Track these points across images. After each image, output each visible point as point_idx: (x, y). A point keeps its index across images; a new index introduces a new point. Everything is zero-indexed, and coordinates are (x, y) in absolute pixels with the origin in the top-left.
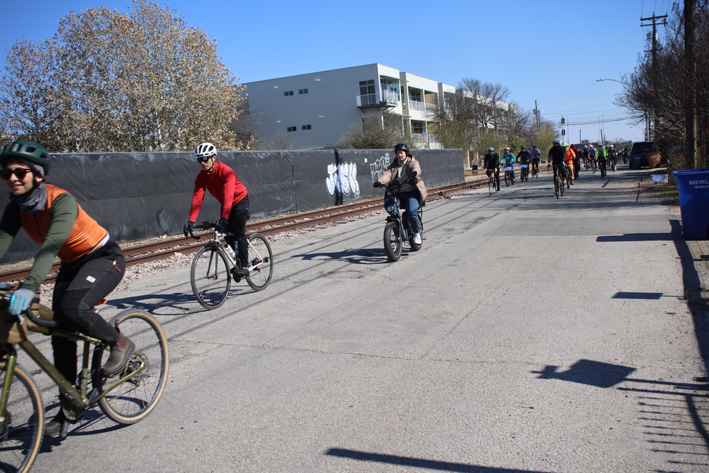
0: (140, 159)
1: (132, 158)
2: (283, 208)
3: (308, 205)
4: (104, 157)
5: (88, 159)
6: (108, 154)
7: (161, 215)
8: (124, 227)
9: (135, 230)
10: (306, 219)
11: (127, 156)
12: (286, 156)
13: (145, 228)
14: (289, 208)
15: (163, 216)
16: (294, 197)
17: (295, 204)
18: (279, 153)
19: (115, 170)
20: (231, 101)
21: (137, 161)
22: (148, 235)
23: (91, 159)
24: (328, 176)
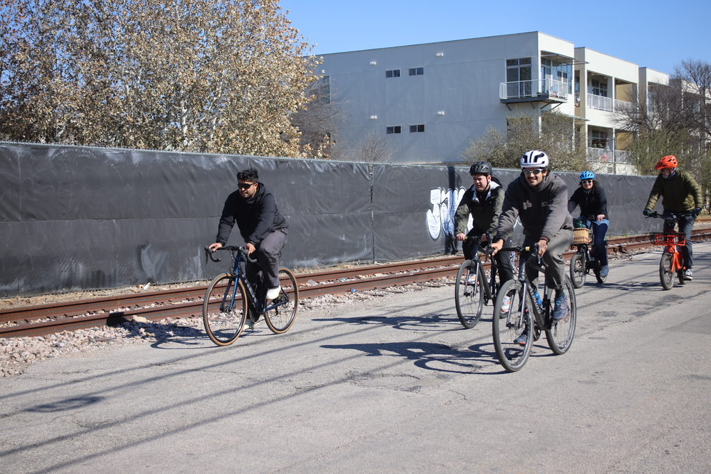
0: (117, 160)
1: (104, 156)
2: (350, 254)
3: (393, 252)
4: (56, 152)
5: (29, 153)
6: (64, 148)
7: (144, 252)
8: (81, 267)
9: (99, 272)
10: (379, 275)
11: (95, 153)
12: (362, 171)
13: (115, 270)
14: (361, 255)
15: (148, 253)
16: (370, 237)
17: (370, 249)
18: (351, 166)
19: (74, 173)
20: (297, 81)
21: (112, 161)
22: (120, 281)
23: (34, 154)
24: (431, 207)
